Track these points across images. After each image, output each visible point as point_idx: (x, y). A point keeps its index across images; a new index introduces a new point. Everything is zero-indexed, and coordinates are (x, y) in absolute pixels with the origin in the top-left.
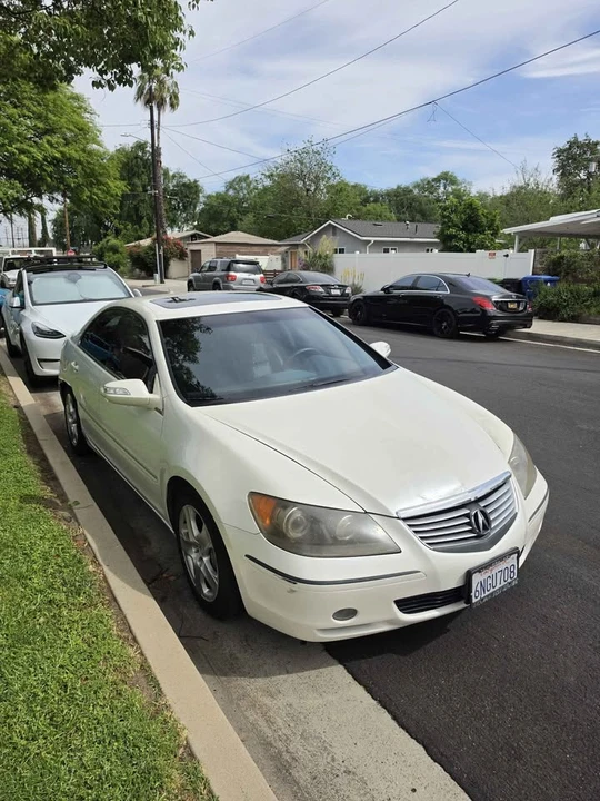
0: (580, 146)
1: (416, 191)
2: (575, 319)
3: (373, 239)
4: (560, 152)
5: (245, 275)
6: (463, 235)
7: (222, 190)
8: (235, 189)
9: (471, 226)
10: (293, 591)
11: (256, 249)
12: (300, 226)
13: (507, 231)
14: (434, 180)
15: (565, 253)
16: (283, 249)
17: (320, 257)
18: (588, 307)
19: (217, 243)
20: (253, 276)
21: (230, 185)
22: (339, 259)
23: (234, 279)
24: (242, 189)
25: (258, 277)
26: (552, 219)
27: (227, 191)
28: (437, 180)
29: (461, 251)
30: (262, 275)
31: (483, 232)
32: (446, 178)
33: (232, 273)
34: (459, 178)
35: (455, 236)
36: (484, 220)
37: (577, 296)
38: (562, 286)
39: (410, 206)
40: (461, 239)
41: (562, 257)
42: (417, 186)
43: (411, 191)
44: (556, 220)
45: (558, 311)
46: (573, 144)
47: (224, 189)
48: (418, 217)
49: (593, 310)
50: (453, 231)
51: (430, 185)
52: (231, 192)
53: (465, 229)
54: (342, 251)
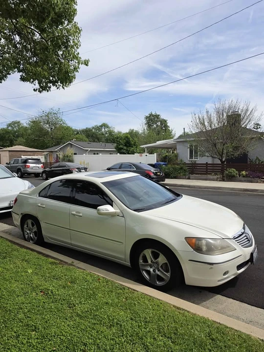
0: (153, 116)
1: (93, 130)
2: (175, 178)
3: (89, 149)
4: (147, 117)
5: (34, 165)
6: (125, 148)
7: (5, 127)
8: (12, 127)
9: (127, 145)
10: (212, 268)
11: (29, 153)
12: (48, 143)
13: (142, 146)
14: (100, 126)
15: (167, 154)
16: (46, 153)
17: (67, 156)
18: (179, 173)
19: (9, 151)
20: (38, 165)
21: (9, 125)
22: (76, 157)
23: (29, 167)
24: (15, 127)
25: (40, 165)
26: (157, 142)
27: (8, 127)
28: (101, 126)
29: (125, 154)
30: (42, 165)
31: (132, 147)
32: (105, 125)
33: (28, 164)
34: (110, 126)
35: (122, 148)
36: (132, 143)
37: (175, 169)
38: (169, 166)
39: (92, 136)
40: (125, 149)
41: (167, 156)
42: (93, 128)
43: (92, 130)
44: (159, 143)
45: (169, 175)
46: (151, 115)
47: (6, 127)
48: (96, 140)
49: (181, 174)
50: (121, 146)
51: (99, 128)
52: (10, 128)
53: (126, 145)
54: (75, 154)
